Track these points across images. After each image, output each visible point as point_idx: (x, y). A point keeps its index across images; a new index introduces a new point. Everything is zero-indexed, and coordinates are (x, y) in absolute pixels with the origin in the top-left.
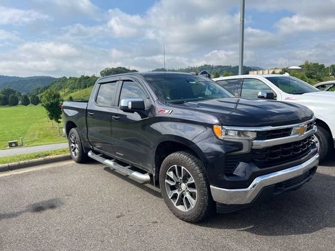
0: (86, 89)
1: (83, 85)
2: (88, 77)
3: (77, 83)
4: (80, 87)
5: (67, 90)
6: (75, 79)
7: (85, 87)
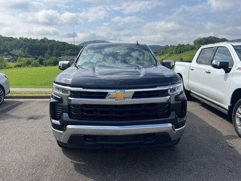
0: (181, 54)
1: (178, 51)
2: (183, 45)
3: (175, 49)
4: (177, 53)
5: (167, 55)
6: (174, 47)
7: (180, 52)
